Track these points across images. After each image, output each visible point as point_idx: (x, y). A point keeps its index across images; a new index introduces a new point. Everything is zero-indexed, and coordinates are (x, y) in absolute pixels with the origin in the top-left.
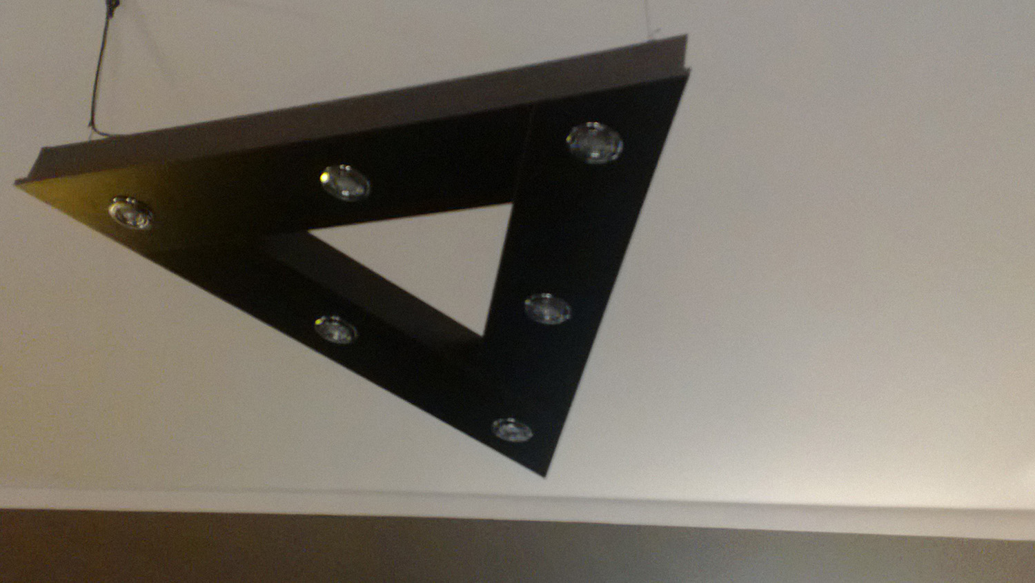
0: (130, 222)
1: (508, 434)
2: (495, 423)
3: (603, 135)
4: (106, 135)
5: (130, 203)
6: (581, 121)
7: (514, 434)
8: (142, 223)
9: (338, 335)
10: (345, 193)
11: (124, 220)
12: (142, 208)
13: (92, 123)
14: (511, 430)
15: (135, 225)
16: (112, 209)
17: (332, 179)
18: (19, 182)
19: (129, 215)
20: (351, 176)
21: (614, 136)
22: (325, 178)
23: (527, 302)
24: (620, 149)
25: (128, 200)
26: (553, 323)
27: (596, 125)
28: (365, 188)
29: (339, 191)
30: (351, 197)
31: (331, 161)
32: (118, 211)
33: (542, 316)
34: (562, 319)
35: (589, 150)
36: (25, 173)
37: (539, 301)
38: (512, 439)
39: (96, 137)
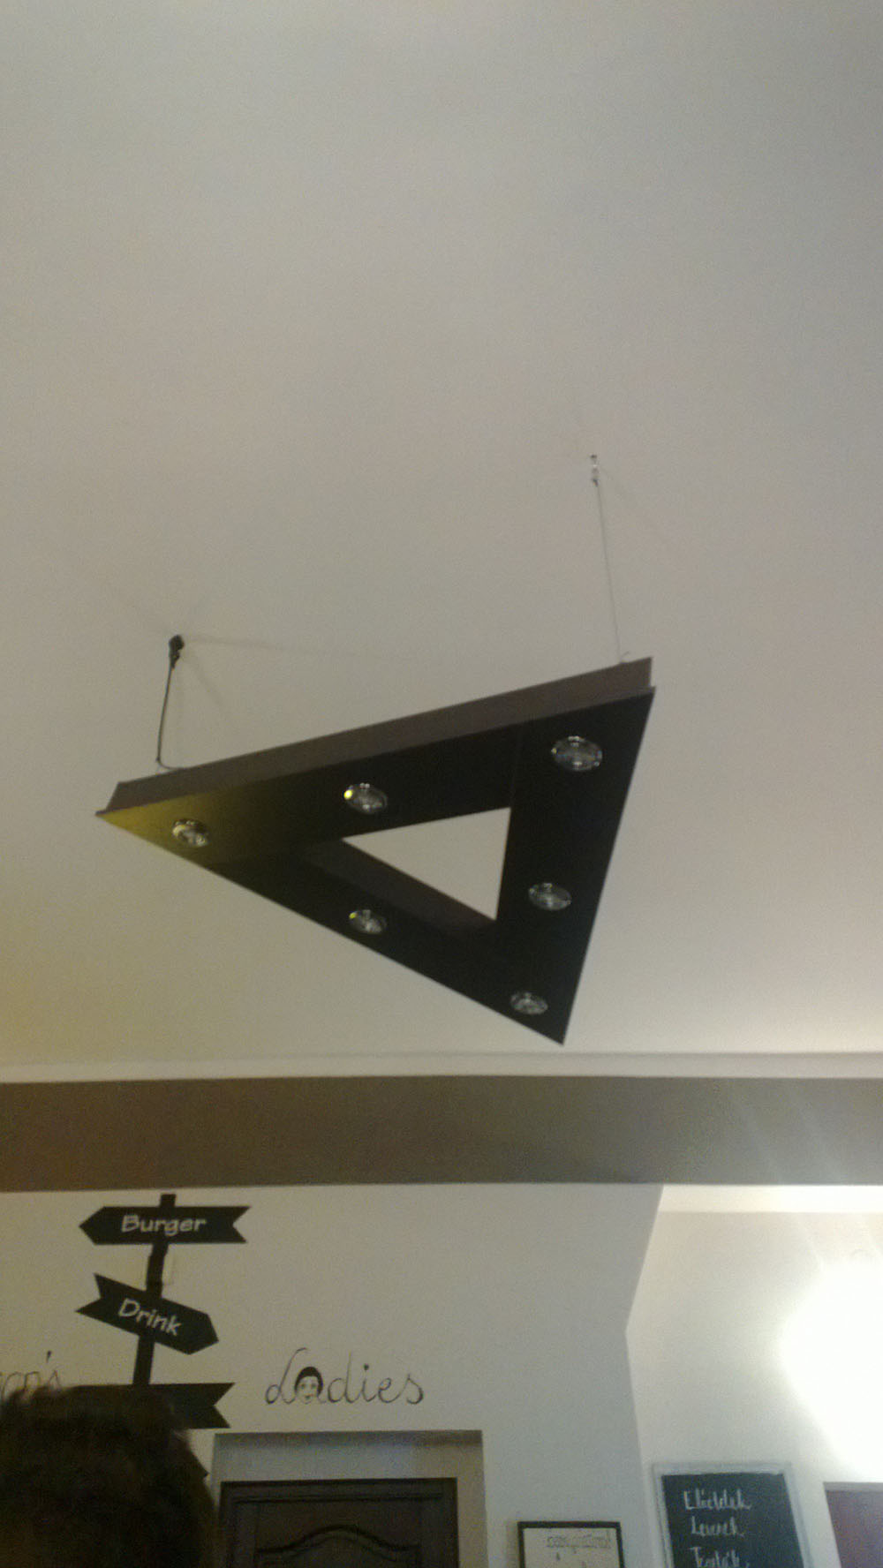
0: (191, 841)
1: (525, 1007)
2: (514, 998)
3: (583, 746)
4: (169, 768)
5: (190, 826)
6: (564, 735)
7: (531, 1007)
8: (200, 841)
9: (370, 926)
10: (367, 807)
11: (185, 839)
12: (200, 829)
13: (158, 759)
14: (527, 1003)
15: (195, 842)
16: (177, 830)
17: (354, 796)
18: (100, 814)
19: (190, 835)
20: (370, 792)
21: (594, 746)
22: (348, 794)
23: (532, 891)
24: (600, 756)
25: (188, 823)
26: (556, 908)
27: (577, 738)
28: (382, 801)
29: (360, 805)
30: (371, 809)
31: (353, 782)
32: (181, 834)
33: (545, 903)
34: (565, 904)
35: (572, 759)
36: (104, 805)
37: (542, 890)
38: (530, 1011)
39: (163, 771)
